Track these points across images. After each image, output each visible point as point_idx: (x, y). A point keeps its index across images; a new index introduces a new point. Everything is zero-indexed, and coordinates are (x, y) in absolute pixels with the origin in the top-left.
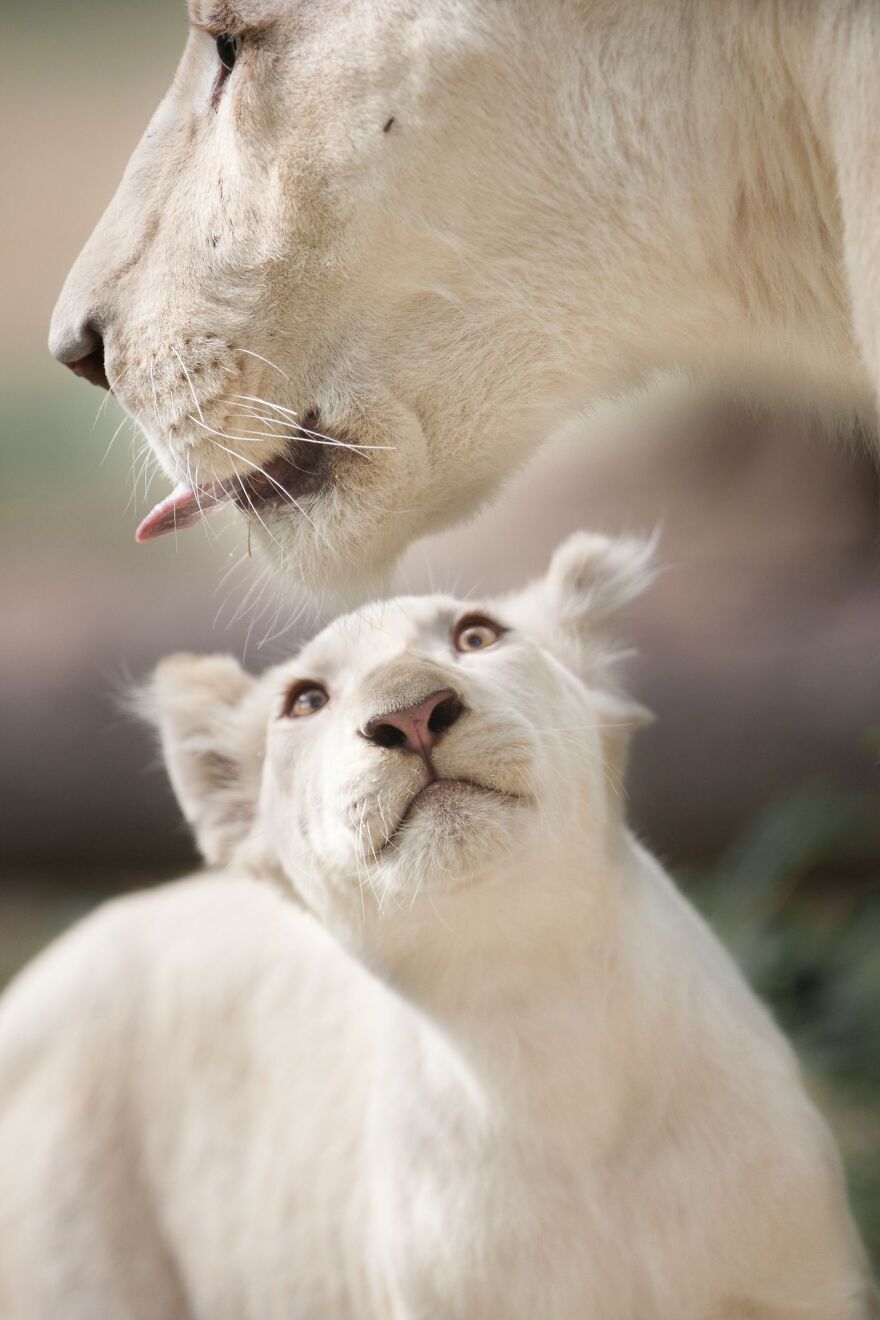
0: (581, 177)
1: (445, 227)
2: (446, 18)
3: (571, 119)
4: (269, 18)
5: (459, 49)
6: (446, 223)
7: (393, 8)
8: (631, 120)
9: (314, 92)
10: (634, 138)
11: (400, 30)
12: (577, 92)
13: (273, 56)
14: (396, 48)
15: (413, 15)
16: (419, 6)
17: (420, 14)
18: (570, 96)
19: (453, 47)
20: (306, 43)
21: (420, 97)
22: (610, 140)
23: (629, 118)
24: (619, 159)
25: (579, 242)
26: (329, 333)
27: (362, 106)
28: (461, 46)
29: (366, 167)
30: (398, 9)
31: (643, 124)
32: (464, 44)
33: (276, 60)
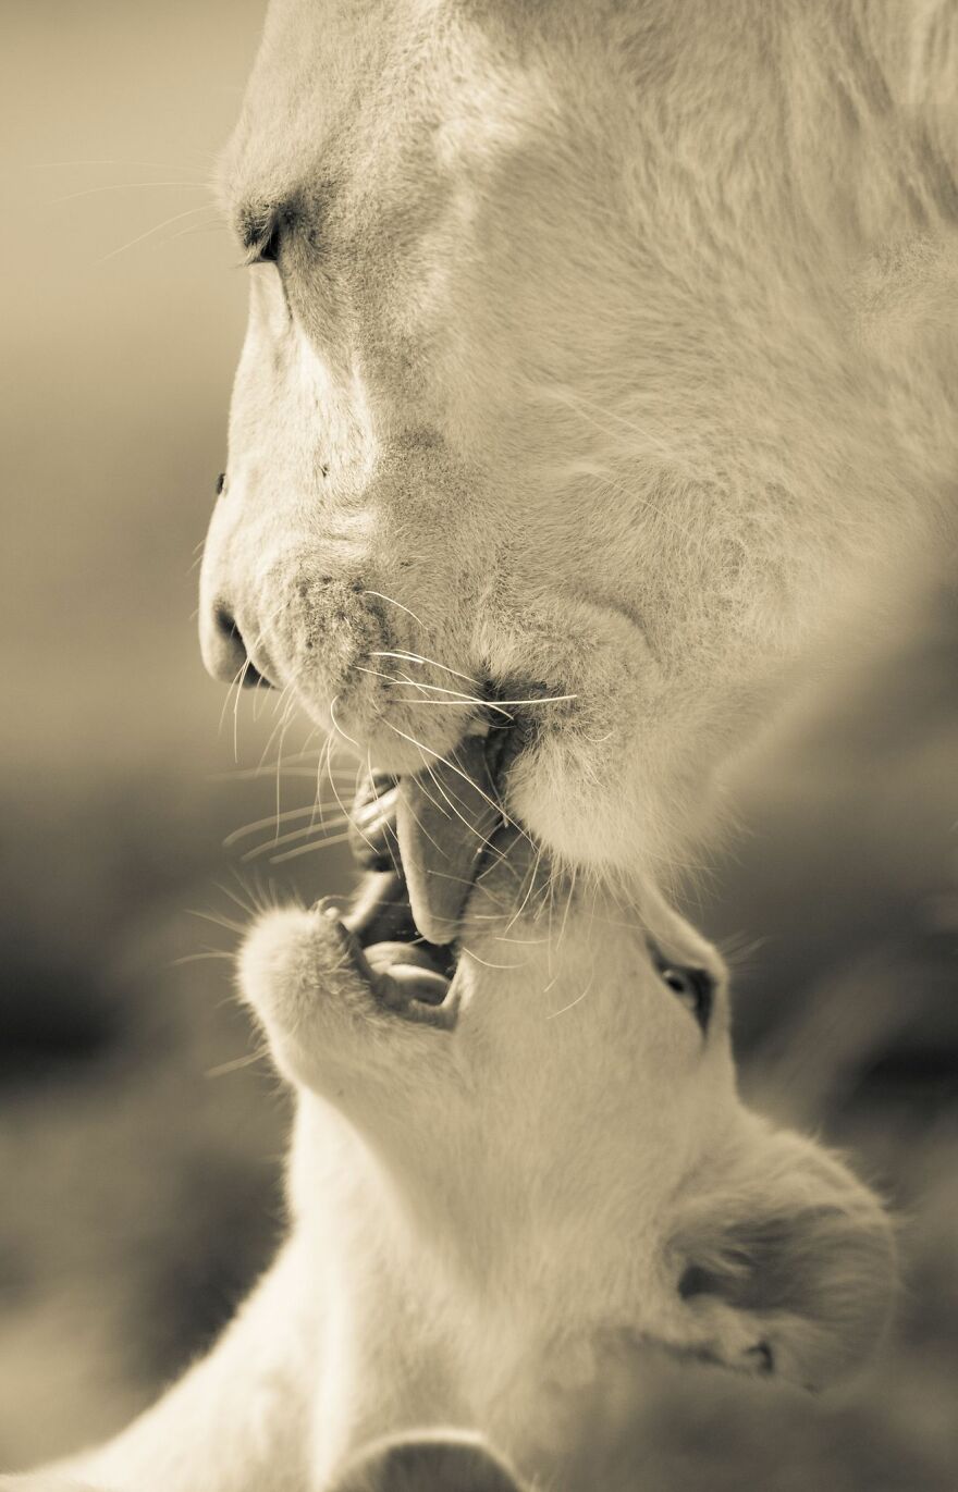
0: (674, 280)
1: (550, 378)
2: (471, 115)
3: (641, 206)
4: (292, 186)
5: (492, 150)
6: (550, 374)
7: (411, 119)
8: (709, 203)
9: (363, 256)
10: (717, 227)
11: (426, 145)
12: (642, 171)
13: (308, 230)
14: (429, 169)
15: (435, 121)
16: (440, 108)
17: (442, 118)
18: (636, 176)
19: (485, 150)
20: (339, 200)
21: (472, 223)
22: (690, 229)
23: (707, 203)
24: (706, 252)
25: (700, 354)
26: (469, 557)
27: (415, 253)
28: (494, 145)
29: (443, 329)
30: (418, 119)
31: (724, 210)
32: (496, 142)
33: (313, 233)
